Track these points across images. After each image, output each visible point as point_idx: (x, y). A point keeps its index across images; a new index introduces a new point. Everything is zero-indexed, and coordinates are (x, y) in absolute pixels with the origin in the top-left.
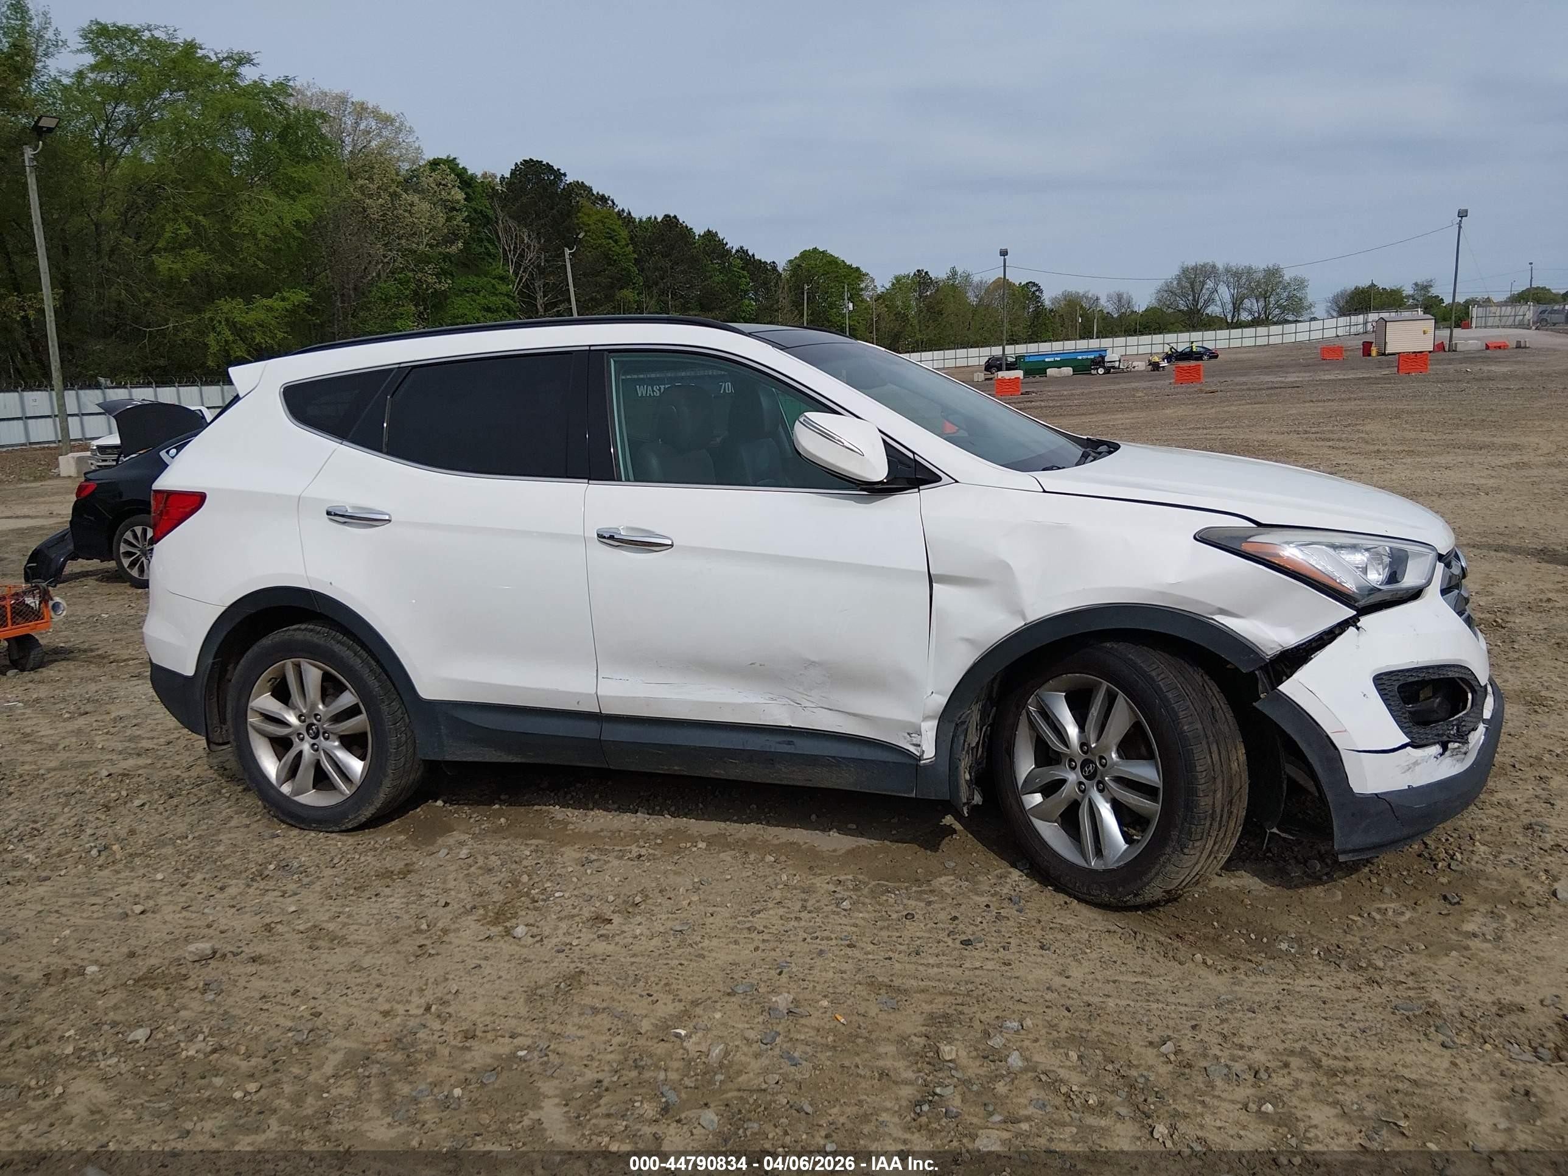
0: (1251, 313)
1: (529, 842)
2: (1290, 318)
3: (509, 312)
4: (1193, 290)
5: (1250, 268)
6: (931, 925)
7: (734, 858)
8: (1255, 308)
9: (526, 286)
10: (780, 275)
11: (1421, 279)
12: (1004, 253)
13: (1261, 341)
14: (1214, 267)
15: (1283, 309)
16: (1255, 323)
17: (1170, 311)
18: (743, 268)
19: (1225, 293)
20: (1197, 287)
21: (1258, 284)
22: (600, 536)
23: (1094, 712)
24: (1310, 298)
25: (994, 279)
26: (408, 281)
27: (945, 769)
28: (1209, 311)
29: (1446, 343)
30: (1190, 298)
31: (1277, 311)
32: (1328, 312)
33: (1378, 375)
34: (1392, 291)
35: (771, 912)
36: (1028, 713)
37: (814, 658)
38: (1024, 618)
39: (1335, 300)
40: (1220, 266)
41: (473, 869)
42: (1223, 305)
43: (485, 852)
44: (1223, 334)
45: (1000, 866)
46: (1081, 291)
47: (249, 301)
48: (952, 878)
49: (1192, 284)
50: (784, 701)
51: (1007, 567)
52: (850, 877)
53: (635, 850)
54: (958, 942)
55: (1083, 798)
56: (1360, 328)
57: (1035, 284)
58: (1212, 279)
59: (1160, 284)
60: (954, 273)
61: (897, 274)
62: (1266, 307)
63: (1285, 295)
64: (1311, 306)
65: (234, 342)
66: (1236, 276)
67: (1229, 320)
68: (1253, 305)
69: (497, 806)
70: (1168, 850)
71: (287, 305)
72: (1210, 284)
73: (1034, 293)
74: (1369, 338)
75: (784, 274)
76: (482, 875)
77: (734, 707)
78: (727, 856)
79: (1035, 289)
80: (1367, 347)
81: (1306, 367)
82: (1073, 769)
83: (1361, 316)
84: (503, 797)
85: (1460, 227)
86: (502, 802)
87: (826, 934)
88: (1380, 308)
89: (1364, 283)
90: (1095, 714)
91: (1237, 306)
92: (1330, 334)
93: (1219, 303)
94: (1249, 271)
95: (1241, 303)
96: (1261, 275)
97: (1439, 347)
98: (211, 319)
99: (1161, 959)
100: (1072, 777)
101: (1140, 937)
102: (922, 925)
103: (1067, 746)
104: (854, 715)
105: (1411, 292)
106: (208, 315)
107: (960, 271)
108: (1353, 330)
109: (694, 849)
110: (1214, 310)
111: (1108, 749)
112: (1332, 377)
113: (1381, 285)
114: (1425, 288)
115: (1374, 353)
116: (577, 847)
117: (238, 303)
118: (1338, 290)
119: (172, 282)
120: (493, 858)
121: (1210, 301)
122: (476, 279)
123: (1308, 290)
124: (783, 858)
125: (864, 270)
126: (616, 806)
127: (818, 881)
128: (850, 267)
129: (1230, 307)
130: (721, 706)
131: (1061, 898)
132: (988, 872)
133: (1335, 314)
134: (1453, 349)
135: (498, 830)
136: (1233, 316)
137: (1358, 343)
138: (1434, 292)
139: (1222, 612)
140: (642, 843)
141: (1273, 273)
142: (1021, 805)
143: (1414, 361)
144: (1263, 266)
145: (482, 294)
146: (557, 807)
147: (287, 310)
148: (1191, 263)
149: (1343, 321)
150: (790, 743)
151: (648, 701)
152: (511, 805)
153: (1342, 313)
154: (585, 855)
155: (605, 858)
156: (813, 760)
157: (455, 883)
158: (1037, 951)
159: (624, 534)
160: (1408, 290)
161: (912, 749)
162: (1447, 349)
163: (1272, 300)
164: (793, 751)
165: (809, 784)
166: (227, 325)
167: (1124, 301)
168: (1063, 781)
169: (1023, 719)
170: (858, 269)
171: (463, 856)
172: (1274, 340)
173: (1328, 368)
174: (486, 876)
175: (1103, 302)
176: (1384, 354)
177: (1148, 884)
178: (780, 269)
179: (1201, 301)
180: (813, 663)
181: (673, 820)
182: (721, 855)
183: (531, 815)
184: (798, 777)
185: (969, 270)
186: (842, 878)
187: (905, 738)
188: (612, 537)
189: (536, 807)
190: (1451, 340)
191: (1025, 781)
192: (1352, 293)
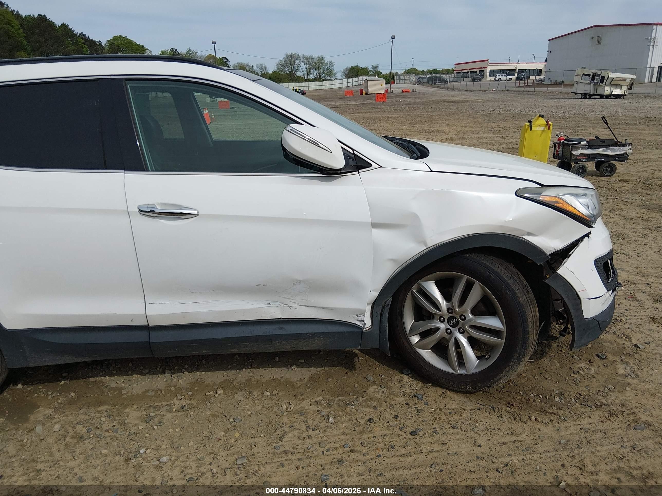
0: (314, 75)
1: (99, 409)
2: (328, 78)
4: (291, 65)
5: (312, 56)
6: (386, 424)
7: (245, 397)
8: (315, 74)
10: (103, 47)
11: (374, 64)
12: (214, 43)
13: (321, 88)
14: (298, 55)
15: (326, 74)
16: (315, 80)
17: (283, 73)
18: (84, 43)
19: (303, 67)
20: (292, 63)
21: (316, 64)
22: (141, 211)
23: (458, 292)
24: (335, 70)
25: (207, 55)
27: (377, 332)
28: (298, 74)
29: (389, 90)
30: (290, 68)
31: (323, 75)
32: (342, 76)
33: (369, 102)
34: (364, 68)
35: (290, 435)
36: (413, 294)
37: (299, 277)
38: (425, 244)
39: (344, 72)
40: (301, 55)
41: (68, 439)
42: (303, 72)
43: (70, 423)
44: (306, 84)
45: (397, 376)
46: (245, 63)
48: (375, 387)
49: (290, 62)
50: (278, 304)
51: (415, 217)
52: (321, 398)
53: (177, 403)
54: (408, 433)
55: (450, 338)
56: (356, 83)
57: (226, 59)
58: (298, 60)
59: (277, 61)
60: (189, 51)
61: (162, 50)
62: (319, 73)
63: (326, 68)
64: (336, 74)
66: (307, 59)
67: (306, 79)
68: (314, 72)
69: (63, 382)
70: (511, 364)
72: (297, 62)
73: (225, 62)
74: (362, 87)
75: (106, 47)
76: (78, 443)
77: (244, 312)
78: (239, 396)
79: (226, 60)
80: (361, 90)
81: (341, 99)
82: (443, 322)
83: (356, 78)
84: (64, 375)
85: (392, 43)
86: (64, 378)
87: (333, 445)
88: (362, 75)
89: (354, 65)
90: (459, 293)
91: (308, 73)
92: (345, 85)
93: (301, 71)
94: (312, 58)
95: (310, 71)
96: (316, 60)
97: (387, 91)
99: (514, 422)
100: (442, 326)
101: (496, 410)
102: (381, 425)
103: (440, 311)
104: (320, 307)
105: (371, 69)
107: (192, 50)
108: (354, 84)
109: (217, 395)
110: (299, 74)
111: (466, 311)
112: (352, 103)
113: (360, 66)
114: (376, 67)
115: (364, 94)
116: (135, 407)
118: (345, 68)
120: (79, 427)
121: (298, 70)
123: (335, 67)
124: (275, 392)
125: (146, 47)
126: (147, 371)
127: (305, 404)
128: (139, 45)
129: (306, 73)
130: (235, 312)
131: (440, 391)
132: (392, 380)
133: (344, 77)
134: (391, 92)
135: (72, 402)
136: (307, 77)
137: (358, 89)
138: (379, 69)
139: (529, 234)
140: (180, 397)
141: (321, 59)
142: (409, 342)
143: (380, 97)
144: (317, 56)
146: (107, 378)
148: (289, 53)
149: (350, 80)
150: (281, 328)
151: (184, 315)
152: (71, 379)
153: (348, 76)
154: (144, 413)
155: (159, 413)
156: (298, 336)
157: (59, 454)
158: (452, 431)
159: (159, 209)
160: (370, 68)
161: (358, 323)
162: (389, 92)
163: (321, 70)
164: (284, 333)
165: (293, 349)
167: (263, 68)
168: (438, 329)
169: (409, 296)
170: (143, 46)
171: (57, 430)
172: (325, 87)
173: (349, 99)
174: (81, 444)
175: (255, 68)
176: (367, 94)
177: (497, 381)
178: (103, 44)
179: (295, 69)
180: (298, 282)
181: (190, 375)
182: (236, 396)
183: (90, 386)
184: (287, 346)
185: (196, 50)
186: (317, 399)
187: (354, 318)
188: (152, 211)
189: (92, 379)
190: (390, 89)
191: (411, 329)
192: (350, 68)
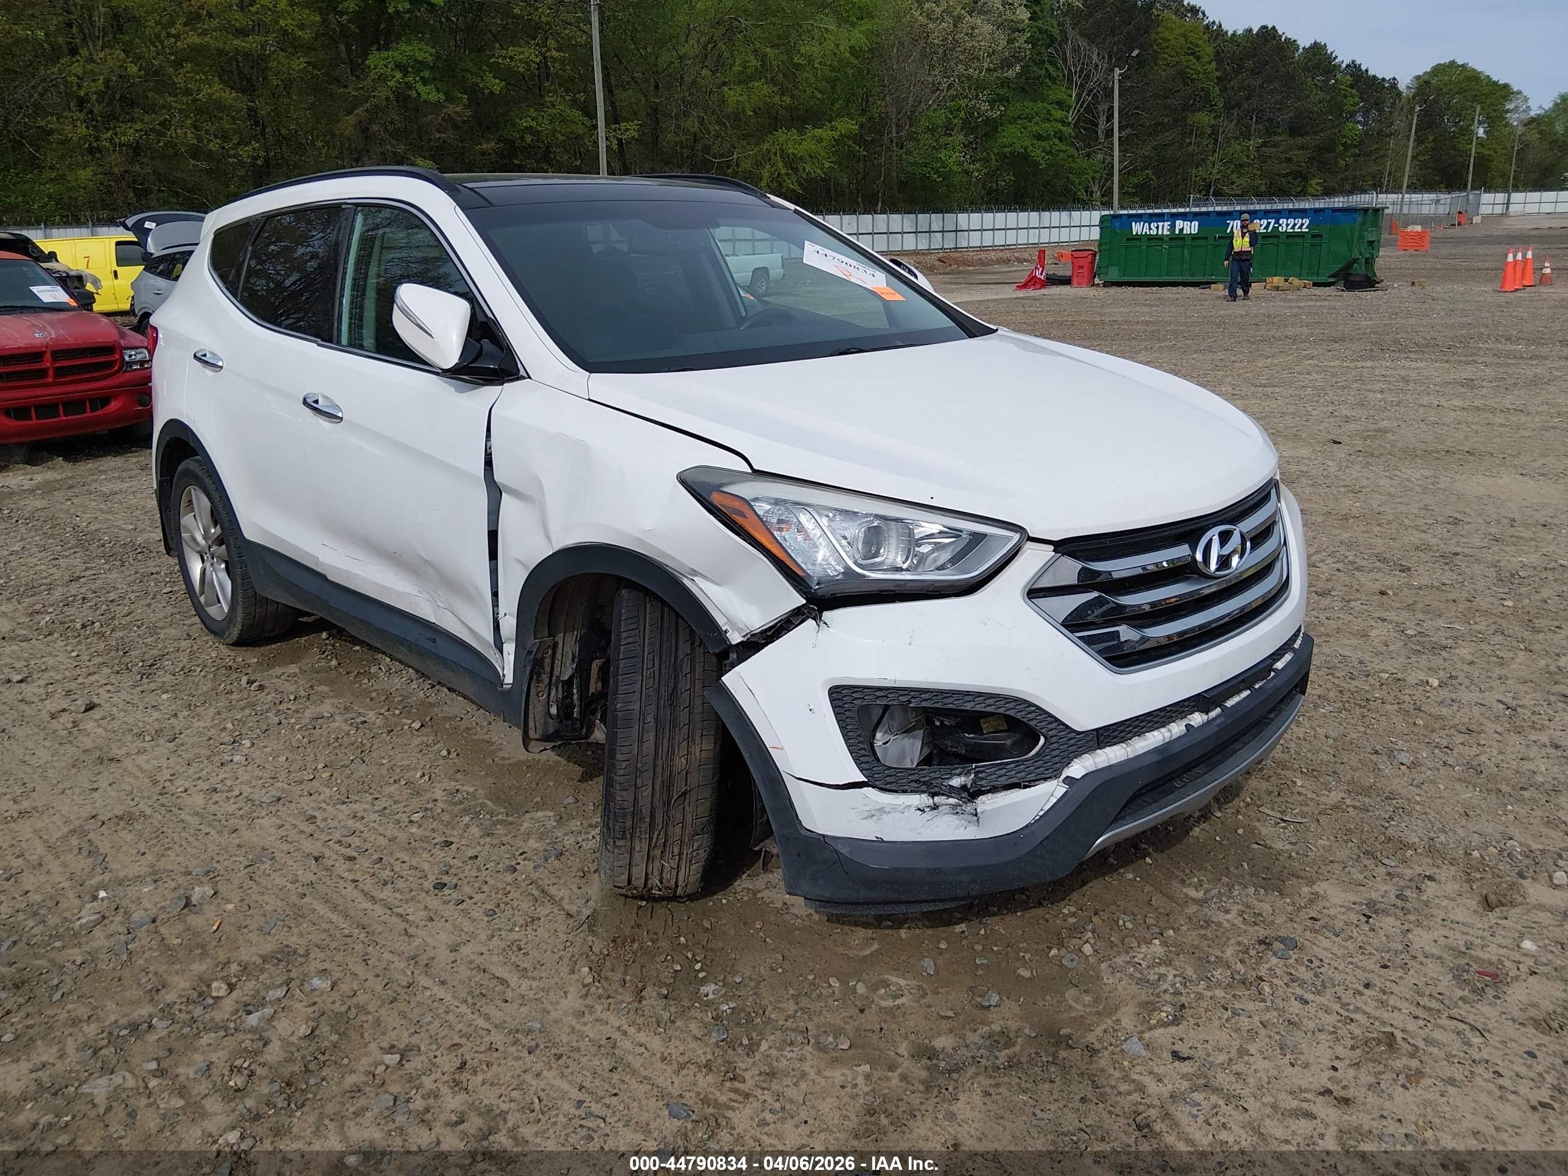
3: (1061, 140)
9: (1088, 110)
22: (306, 402)
26: (958, 110)
27: (518, 698)
38: (552, 546)
47: (801, 131)
50: (427, 596)
51: (540, 484)
52: (472, 789)
65: (788, 175)
71: (836, 134)
75: (1407, 93)
98: (768, 151)
104: (467, 626)
106: (765, 147)
117: (794, 134)
119: (737, 116)
122: (1031, 104)
127: (443, 786)
130: (389, 590)
139: (697, 574)
145: (1035, 120)
147: (835, 140)
150: (433, 641)
151: (348, 575)
161: (499, 670)
166: (781, 157)
180: (426, 561)
186: (465, 788)
